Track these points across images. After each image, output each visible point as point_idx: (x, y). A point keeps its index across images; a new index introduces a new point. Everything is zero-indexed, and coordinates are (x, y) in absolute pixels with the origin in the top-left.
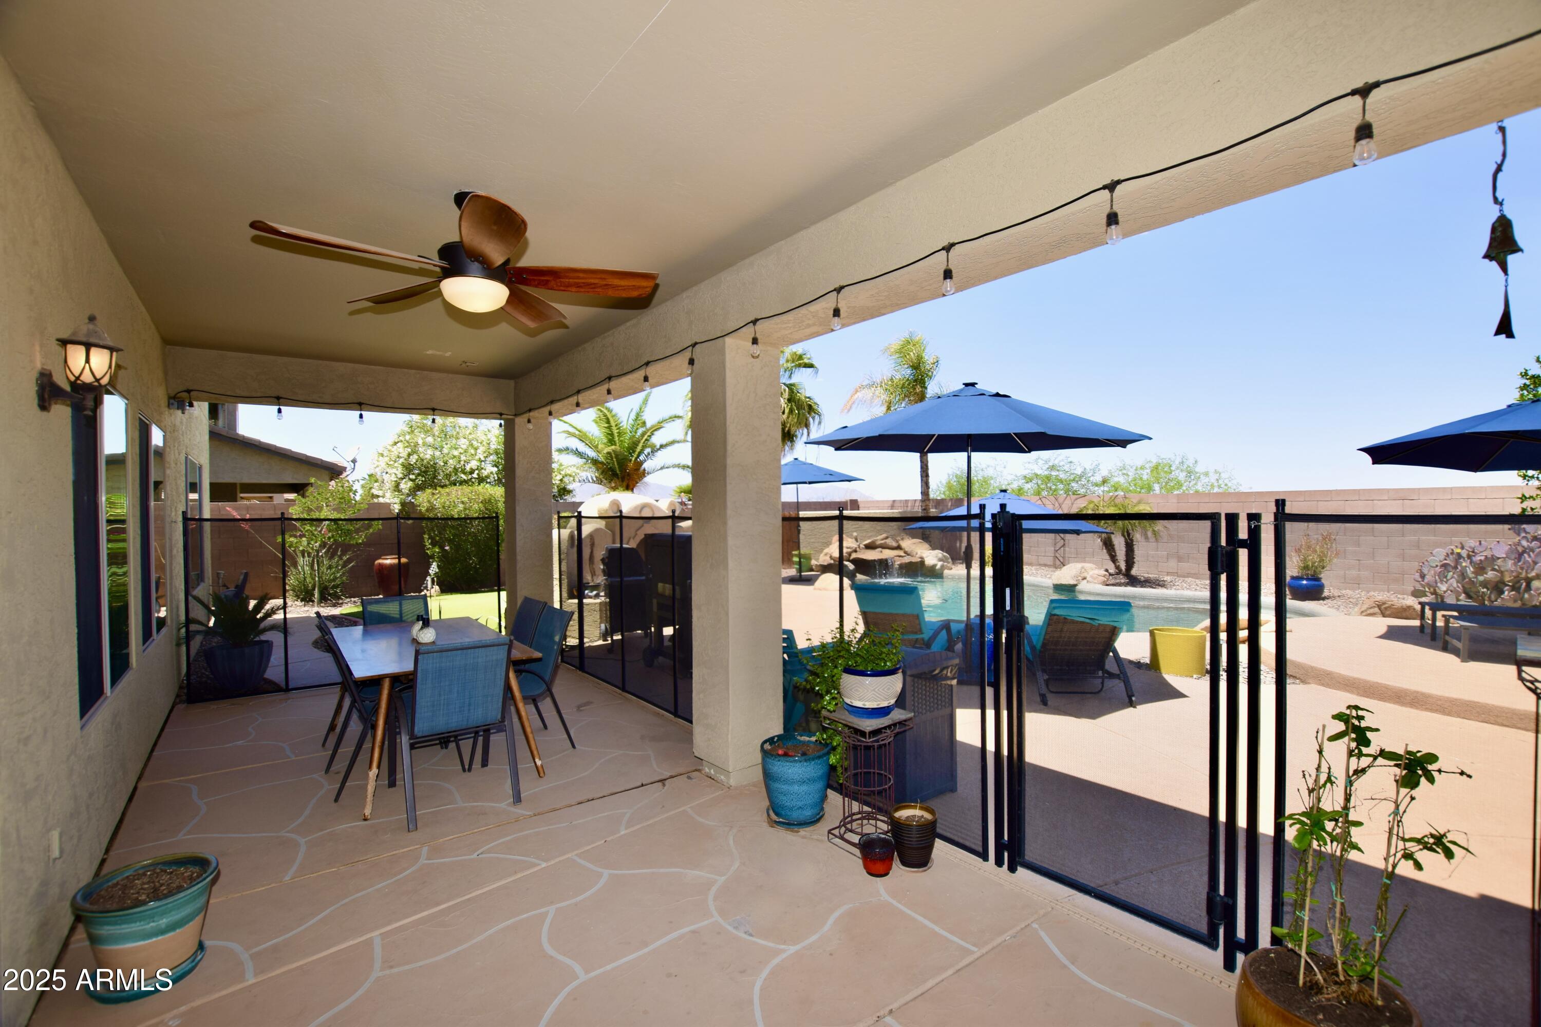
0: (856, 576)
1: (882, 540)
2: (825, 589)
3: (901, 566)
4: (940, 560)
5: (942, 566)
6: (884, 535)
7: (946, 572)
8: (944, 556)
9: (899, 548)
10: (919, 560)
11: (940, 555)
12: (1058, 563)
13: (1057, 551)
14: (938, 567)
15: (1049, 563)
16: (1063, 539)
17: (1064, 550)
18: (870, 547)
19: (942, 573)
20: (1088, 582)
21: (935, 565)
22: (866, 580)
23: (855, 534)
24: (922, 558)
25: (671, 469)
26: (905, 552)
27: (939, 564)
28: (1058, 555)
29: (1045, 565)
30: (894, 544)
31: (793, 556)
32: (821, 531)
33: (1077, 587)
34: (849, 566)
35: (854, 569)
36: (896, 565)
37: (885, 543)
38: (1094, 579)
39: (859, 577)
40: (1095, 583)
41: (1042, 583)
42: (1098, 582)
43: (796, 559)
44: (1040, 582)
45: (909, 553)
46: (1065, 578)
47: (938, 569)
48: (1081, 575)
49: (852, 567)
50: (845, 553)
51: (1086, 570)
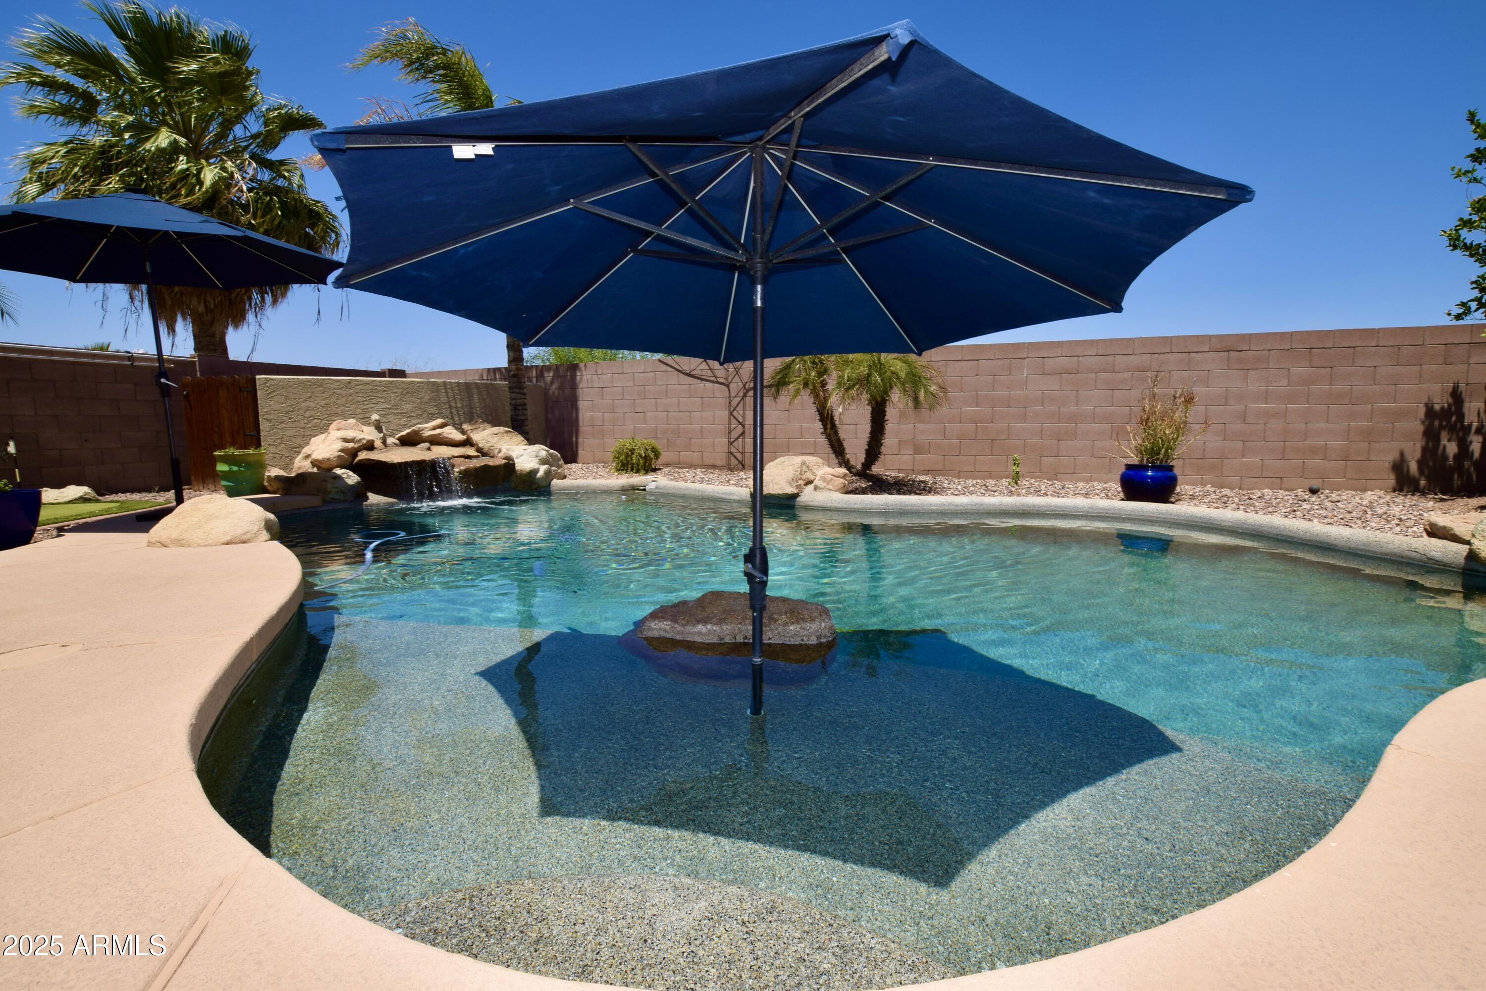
0: (367, 498)
1: (434, 428)
3: (466, 474)
4: (543, 462)
5: (548, 473)
6: (439, 421)
7: (556, 483)
8: (551, 455)
9: (468, 443)
10: (504, 461)
11: (543, 454)
12: (734, 462)
13: (731, 443)
14: (540, 474)
15: (719, 463)
16: (741, 424)
17: (744, 442)
18: (408, 441)
19: (549, 485)
20: (816, 488)
21: (536, 471)
22: (392, 504)
23: (375, 417)
24: (509, 458)
26: (479, 450)
27: (543, 469)
28: (733, 450)
29: (714, 467)
31: (214, 461)
32: (308, 414)
33: (798, 499)
34: (345, 476)
35: (358, 483)
36: (460, 472)
37: (440, 434)
38: (828, 482)
39: (374, 498)
40: (830, 490)
41: (730, 494)
42: (837, 488)
43: (221, 467)
44: (725, 494)
45: (485, 450)
46: (777, 484)
47: (540, 479)
48: (804, 477)
49: (351, 478)
50: (341, 451)
51: (808, 467)
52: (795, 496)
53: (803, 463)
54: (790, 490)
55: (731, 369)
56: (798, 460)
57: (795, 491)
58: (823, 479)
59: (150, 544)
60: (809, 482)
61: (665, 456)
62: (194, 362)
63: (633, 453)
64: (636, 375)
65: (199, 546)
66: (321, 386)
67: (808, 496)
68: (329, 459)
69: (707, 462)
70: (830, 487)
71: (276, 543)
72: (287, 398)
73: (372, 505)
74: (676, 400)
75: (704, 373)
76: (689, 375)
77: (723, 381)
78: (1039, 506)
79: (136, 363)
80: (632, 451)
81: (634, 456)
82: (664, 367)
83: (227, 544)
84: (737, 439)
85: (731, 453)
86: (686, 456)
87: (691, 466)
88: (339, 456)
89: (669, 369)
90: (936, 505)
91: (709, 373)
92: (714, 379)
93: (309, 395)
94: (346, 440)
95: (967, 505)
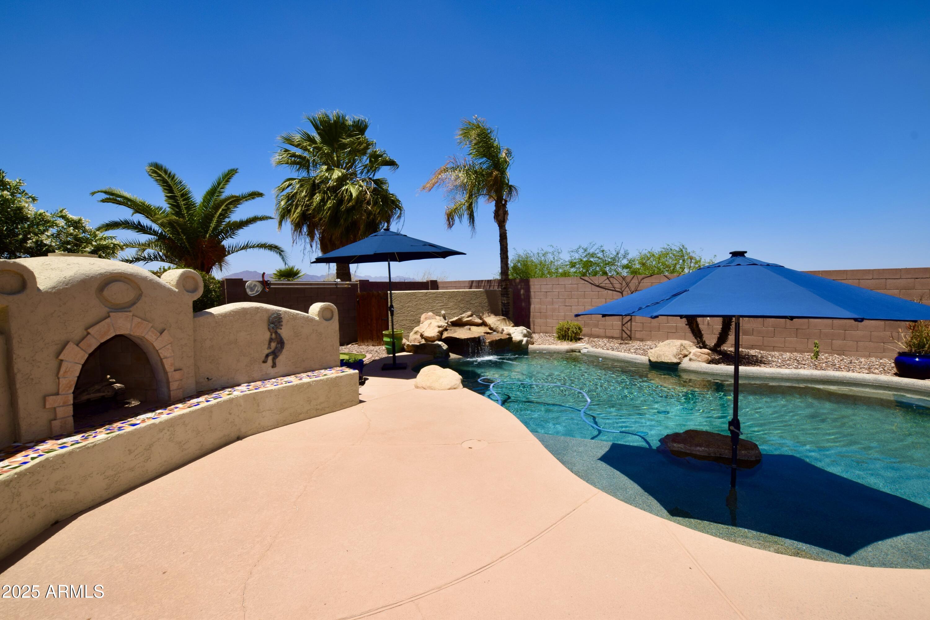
0: (449, 356)
1: (468, 317)
3: (491, 343)
4: (525, 336)
5: (527, 341)
6: (469, 313)
7: (530, 346)
8: (528, 332)
9: (484, 324)
10: (508, 336)
11: (525, 332)
12: (625, 335)
13: (623, 325)
14: (524, 342)
15: (615, 336)
17: (631, 324)
18: (458, 325)
19: (528, 348)
20: (690, 360)
21: (522, 341)
22: (461, 359)
23: (443, 312)
24: (509, 334)
26: (491, 329)
27: (525, 340)
28: (624, 329)
29: (613, 338)
30: (479, 321)
31: (383, 336)
32: (409, 309)
33: (680, 365)
34: (442, 345)
35: (447, 349)
36: (489, 342)
37: (471, 320)
38: (699, 356)
39: (453, 356)
40: (699, 361)
41: (635, 359)
42: (703, 360)
43: (386, 339)
44: (632, 359)
45: (494, 329)
46: (667, 356)
47: (524, 345)
48: (682, 353)
49: (445, 347)
50: (438, 332)
51: (684, 347)
52: (679, 364)
53: (682, 345)
54: (675, 360)
55: (624, 284)
56: (678, 342)
57: (678, 361)
58: (694, 354)
59: (417, 387)
60: (686, 356)
61: (585, 330)
62: (357, 284)
63: (568, 331)
64: (567, 286)
66: (414, 295)
67: (686, 364)
68: (434, 337)
69: (608, 334)
70: (700, 359)
71: (466, 389)
72: (400, 302)
73: (452, 359)
74: (590, 300)
75: (607, 285)
76: (598, 286)
77: (619, 290)
78: (838, 377)
79: (338, 286)
80: (568, 329)
81: (570, 332)
82: (583, 282)
83: (449, 389)
84: (627, 323)
85: (623, 330)
86: (595, 330)
87: (598, 337)
88: (438, 335)
89: (586, 283)
90: (768, 373)
91: (611, 285)
92: (614, 289)
93: (409, 300)
94: (439, 327)
95: (789, 375)
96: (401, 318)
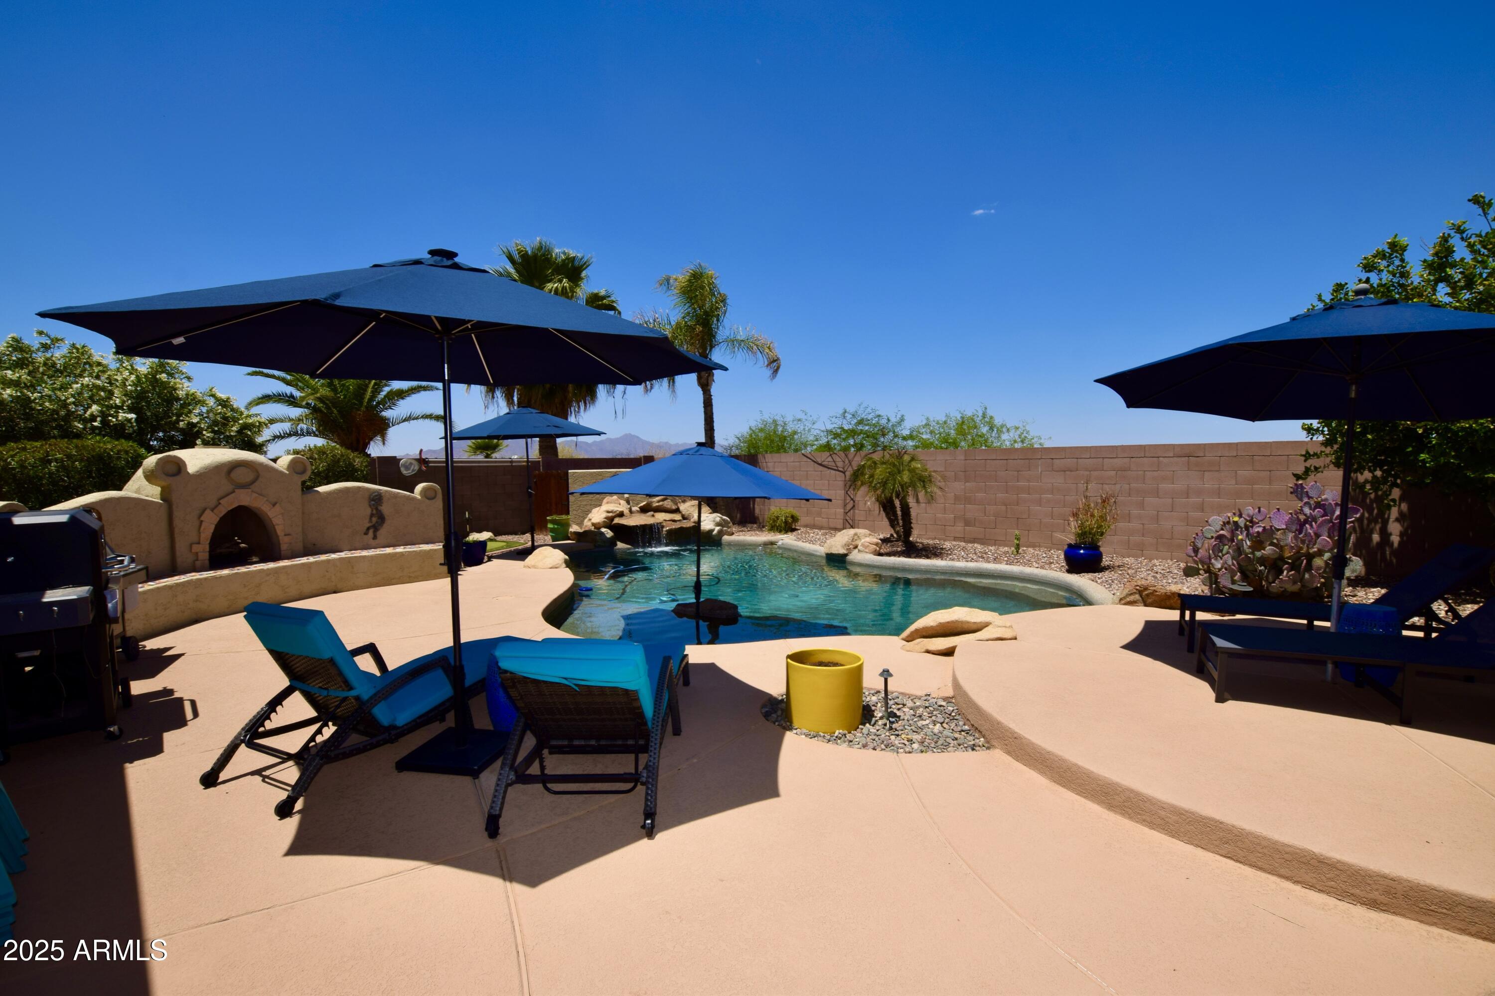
0: (616, 545)
1: (659, 502)
2: (534, 567)
3: (670, 532)
4: (718, 524)
5: (721, 532)
7: (726, 538)
8: (724, 520)
9: (677, 511)
10: (693, 524)
11: (718, 519)
12: (848, 526)
13: (847, 513)
14: (715, 532)
15: (839, 527)
16: (852, 499)
17: (854, 513)
18: (644, 510)
19: (721, 539)
20: (859, 551)
21: (713, 530)
22: (629, 549)
24: (698, 522)
25: (421, 421)
26: (681, 516)
27: (718, 528)
28: (848, 518)
29: (835, 529)
30: (674, 507)
31: (547, 522)
33: (848, 557)
34: (605, 533)
35: (612, 537)
36: (666, 531)
37: (662, 505)
38: (866, 547)
39: (620, 545)
40: (867, 552)
41: (816, 551)
42: (870, 551)
43: (550, 526)
44: (814, 551)
45: (686, 516)
46: (836, 547)
47: (714, 535)
48: (853, 543)
49: (609, 533)
50: (606, 518)
51: (858, 537)
52: (846, 555)
53: (856, 534)
54: (842, 551)
55: (847, 462)
56: (852, 532)
57: (845, 552)
58: (863, 545)
59: (525, 567)
60: (856, 547)
61: (803, 520)
62: (539, 461)
63: (778, 519)
64: (788, 463)
65: (541, 568)
66: (601, 475)
67: (855, 556)
68: (599, 523)
69: (832, 526)
70: (867, 551)
71: (568, 569)
72: (583, 483)
73: (619, 549)
74: (813, 481)
75: (830, 463)
76: (820, 465)
77: (841, 469)
79: (514, 464)
80: (778, 518)
81: (779, 521)
82: (805, 459)
83: (551, 568)
84: (850, 510)
85: (846, 520)
86: (819, 520)
87: (821, 528)
88: (604, 522)
89: (809, 460)
90: (924, 566)
91: (833, 464)
92: (836, 468)
93: (594, 481)
94: (608, 512)
95: (943, 567)
96: (585, 503)
